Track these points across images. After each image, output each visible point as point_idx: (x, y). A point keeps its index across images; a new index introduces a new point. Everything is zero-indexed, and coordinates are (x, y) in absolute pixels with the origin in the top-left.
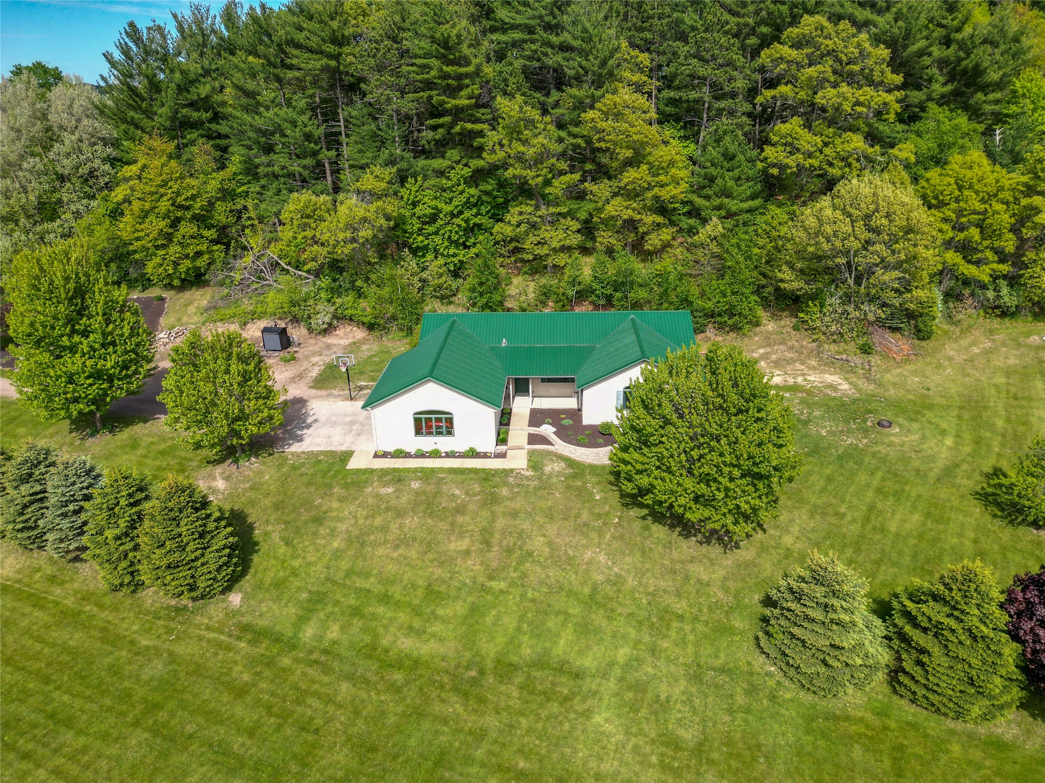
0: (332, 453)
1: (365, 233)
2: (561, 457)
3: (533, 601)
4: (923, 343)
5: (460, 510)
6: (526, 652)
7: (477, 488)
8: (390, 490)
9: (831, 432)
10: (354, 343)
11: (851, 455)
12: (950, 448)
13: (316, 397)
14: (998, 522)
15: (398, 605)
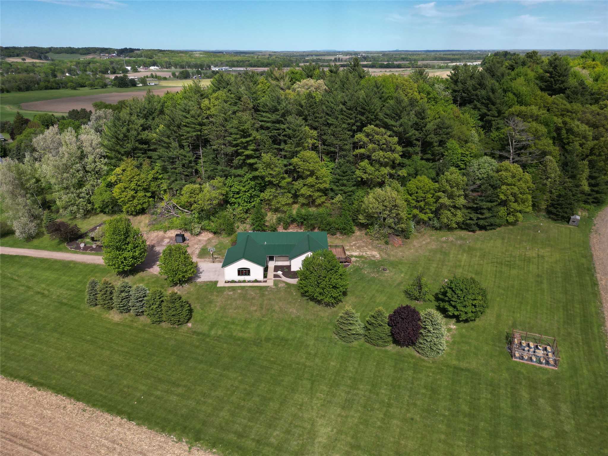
0: (211, 282)
1: (215, 202)
2: (284, 282)
3: (275, 323)
4: (407, 240)
5: (253, 298)
6: (273, 335)
7: (258, 292)
8: (232, 293)
9: (368, 273)
10: (209, 239)
11: (373, 280)
12: (402, 277)
13: (201, 262)
14: (408, 299)
15: (237, 325)
